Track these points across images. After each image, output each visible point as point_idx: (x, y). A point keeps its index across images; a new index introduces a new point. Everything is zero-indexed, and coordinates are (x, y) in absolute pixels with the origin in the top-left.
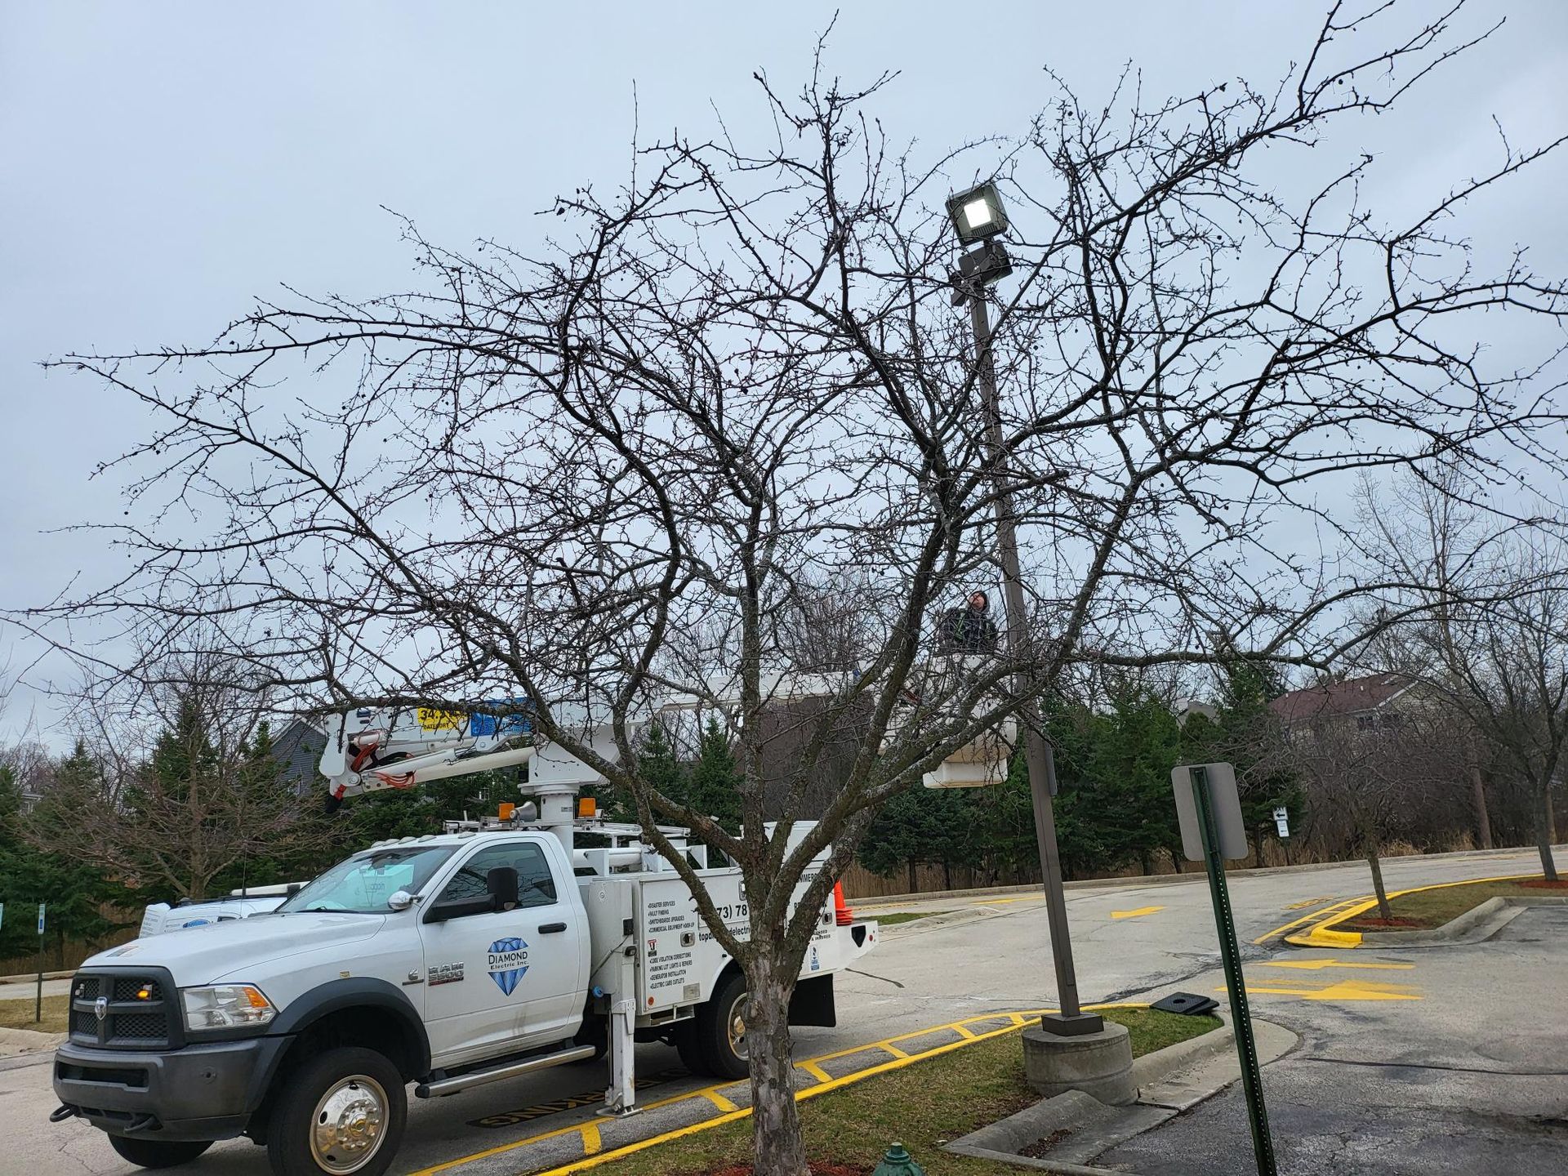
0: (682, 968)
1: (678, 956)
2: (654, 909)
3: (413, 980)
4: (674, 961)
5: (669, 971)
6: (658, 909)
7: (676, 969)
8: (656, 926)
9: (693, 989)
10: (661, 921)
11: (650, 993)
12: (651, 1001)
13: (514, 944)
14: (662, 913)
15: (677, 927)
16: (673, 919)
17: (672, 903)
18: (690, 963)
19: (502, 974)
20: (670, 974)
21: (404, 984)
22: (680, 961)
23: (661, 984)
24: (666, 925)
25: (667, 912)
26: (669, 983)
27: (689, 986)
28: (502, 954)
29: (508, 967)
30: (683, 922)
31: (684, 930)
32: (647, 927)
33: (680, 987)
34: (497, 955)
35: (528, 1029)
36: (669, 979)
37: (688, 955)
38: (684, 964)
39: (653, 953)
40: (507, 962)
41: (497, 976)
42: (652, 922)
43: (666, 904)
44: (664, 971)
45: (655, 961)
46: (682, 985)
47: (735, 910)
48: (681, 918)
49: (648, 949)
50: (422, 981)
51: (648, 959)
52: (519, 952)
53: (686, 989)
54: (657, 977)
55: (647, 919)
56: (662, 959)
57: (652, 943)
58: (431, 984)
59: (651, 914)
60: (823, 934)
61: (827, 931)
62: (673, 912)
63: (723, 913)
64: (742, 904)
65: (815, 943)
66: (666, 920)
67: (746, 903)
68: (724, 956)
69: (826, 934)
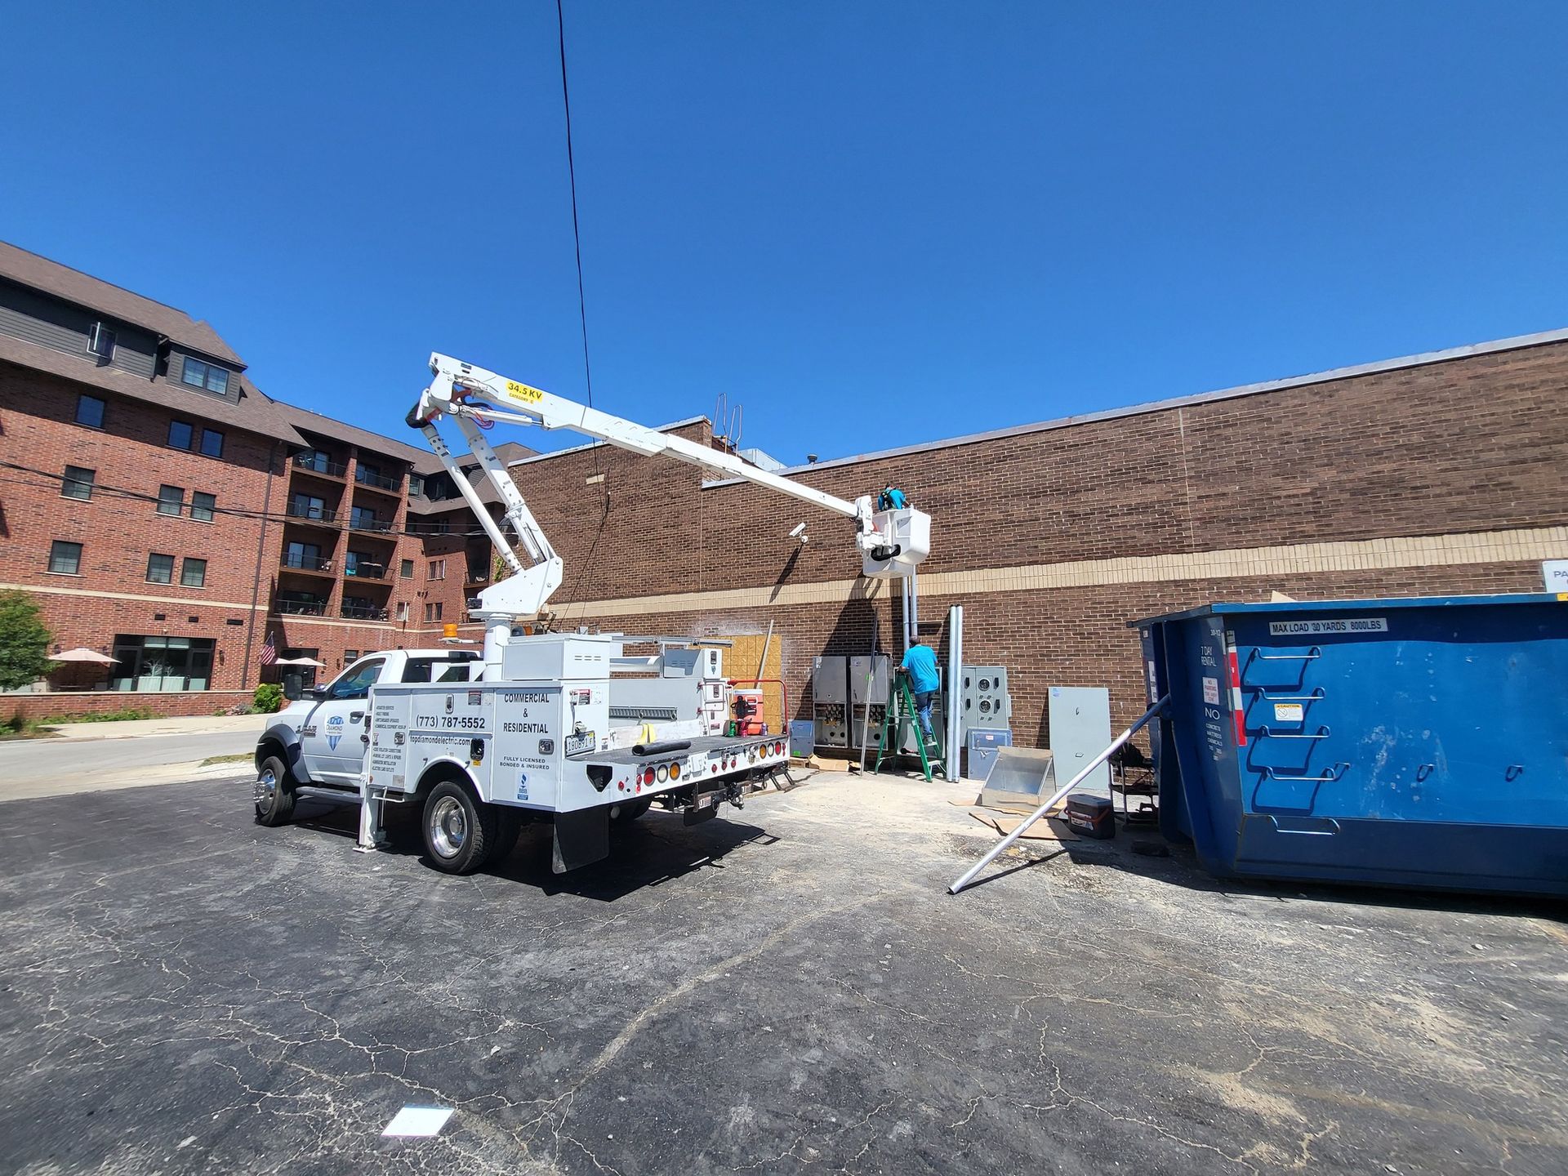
0: (394, 760)
1: (392, 750)
2: (380, 711)
3: (299, 730)
4: (388, 753)
5: (384, 760)
6: (382, 711)
7: (390, 760)
8: (379, 723)
9: (401, 780)
10: (383, 720)
12: (372, 778)
13: (339, 719)
14: (385, 714)
15: (394, 727)
16: (392, 720)
17: (392, 708)
18: (399, 758)
19: (331, 737)
20: (385, 763)
22: (393, 754)
23: (379, 768)
24: (387, 724)
25: (387, 714)
26: (384, 769)
27: (398, 776)
29: (334, 734)
30: (398, 724)
31: (398, 730)
32: (375, 723)
33: (390, 775)
34: (331, 725)
36: (383, 766)
37: (399, 751)
38: (396, 757)
39: (375, 744)
40: (334, 731)
42: (378, 720)
43: (388, 708)
44: (381, 759)
45: (378, 749)
46: (394, 773)
47: (441, 721)
48: (397, 721)
49: (374, 740)
50: (302, 731)
51: (373, 747)
52: (339, 725)
53: (395, 777)
54: (377, 762)
55: (376, 717)
56: (381, 750)
57: (377, 736)
59: (378, 714)
60: (539, 764)
61: (544, 761)
62: (392, 715)
63: (430, 721)
64: (448, 716)
65: (526, 771)
66: (386, 720)
67: (452, 716)
68: (426, 760)
69: (542, 764)
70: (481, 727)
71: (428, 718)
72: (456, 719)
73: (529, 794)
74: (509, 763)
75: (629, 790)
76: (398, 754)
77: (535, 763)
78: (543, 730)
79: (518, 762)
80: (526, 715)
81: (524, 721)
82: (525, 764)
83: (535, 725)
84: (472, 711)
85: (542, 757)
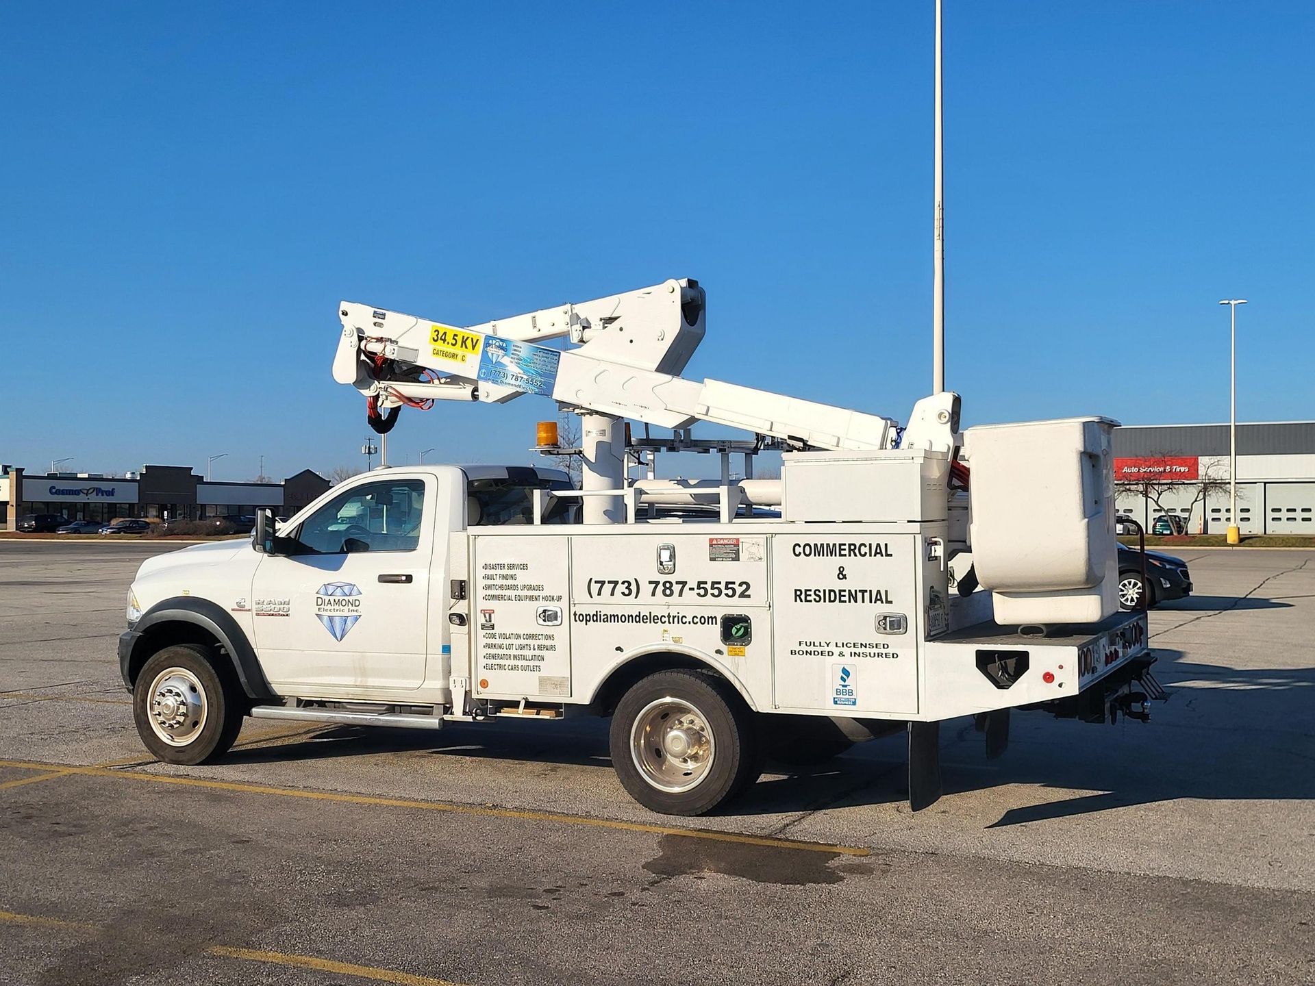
0: (537, 653)
1: (531, 637)
2: (493, 572)
3: (241, 608)
4: (522, 642)
5: (513, 652)
6: (499, 572)
7: (527, 653)
8: (493, 592)
9: (558, 684)
10: (501, 587)
11: (483, 674)
12: (484, 684)
13: (347, 590)
14: (505, 577)
15: (531, 598)
16: (525, 587)
17: (524, 567)
18: (552, 648)
19: (331, 618)
20: (516, 657)
21: (233, 610)
22: (536, 643)
23: (501, 667)
24: (512, 593)
25: (513, 577)
26: (514, 668)
27: (549, 679)
28: (332, 598)
29: (339, 613)
30: (541, 593)
31: (541, 604)
32: (481, 593)
33: (532, 677)
34: (327, 598)
35: (371, 681)
36: (513, 662)
37: (551, 637)
38: (540, 648)
40: (337, 607)
41: (326, 619)
42: (488, 587)
43: (511, 567)
44: (505, 651)
45: (493, 636)
46: (536, 674)
47: (646, 589)
48: (539, 588)
49: (481, 620)
50: (249, 610)
51: (481, 633)
52: (351, 598)
53: (542, 681)
54: (494, 657)
55: (481, 583)
56: (503, 636)
57: (489, 614)
58: (258, 615)
59: (487, 577)
60: (875, 650)
61: (885, 646)
62: (522, 578)
63: (621, 588)
64: (662, 578)
65: (848, 662)
66: (513, 587)
67: (673, 578)
68: (619, 649)
69: (884, 651)
70: (742, 595)
71: (616, 583)
72: (684, 583)
73: (859, 695)
74: (812, 650)
75: (1060, 685)
76: (549, 643)
77: (868, 650)
78: (879, 598)
79: (832, 648)
80: (842, 575)
81: (838, 585)
82: (846, 651)
83: (863, 592)
84: (724, 571)
85: (881, 639)
